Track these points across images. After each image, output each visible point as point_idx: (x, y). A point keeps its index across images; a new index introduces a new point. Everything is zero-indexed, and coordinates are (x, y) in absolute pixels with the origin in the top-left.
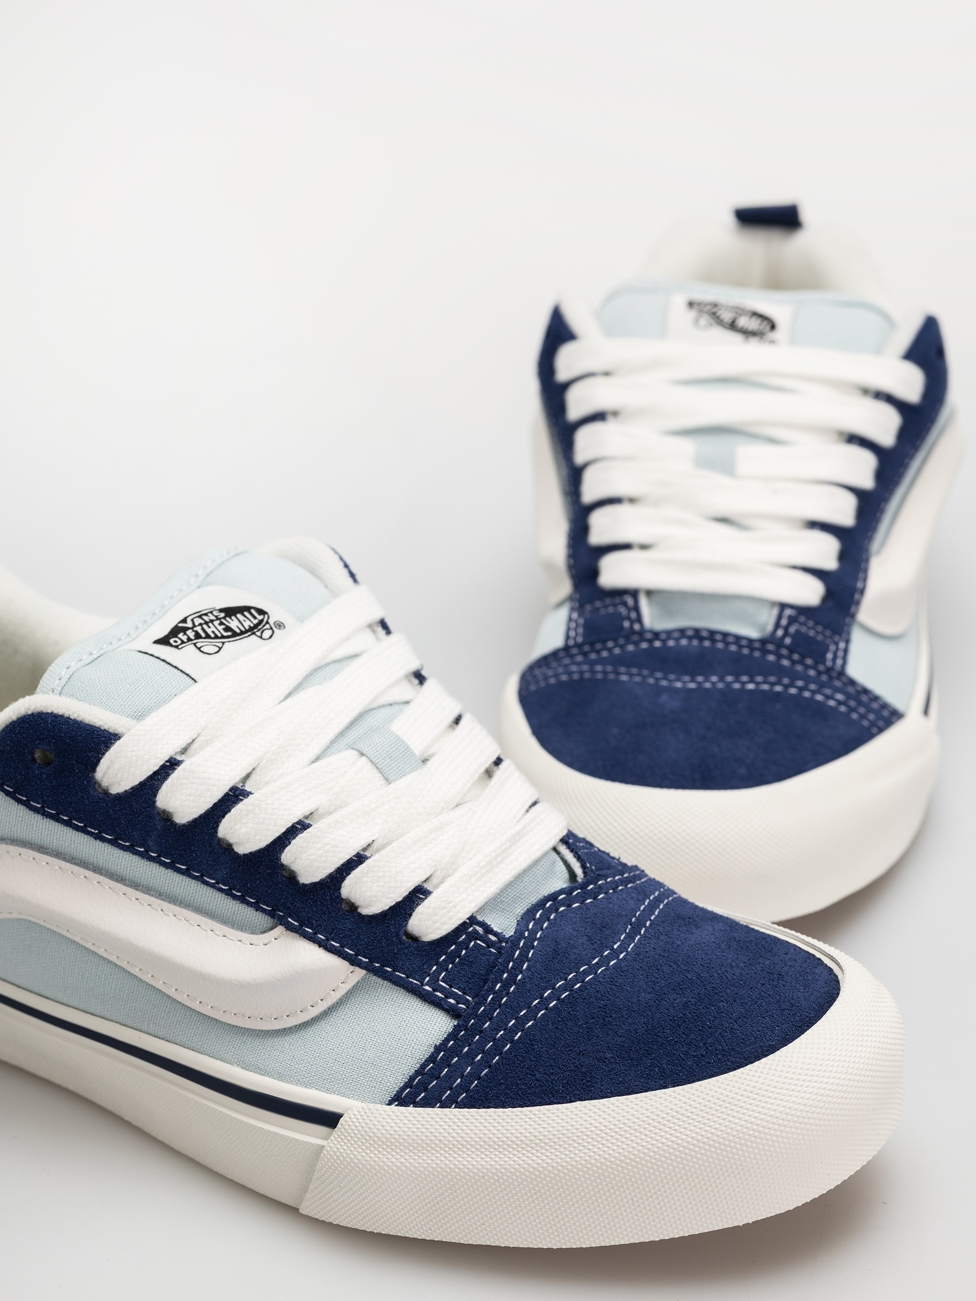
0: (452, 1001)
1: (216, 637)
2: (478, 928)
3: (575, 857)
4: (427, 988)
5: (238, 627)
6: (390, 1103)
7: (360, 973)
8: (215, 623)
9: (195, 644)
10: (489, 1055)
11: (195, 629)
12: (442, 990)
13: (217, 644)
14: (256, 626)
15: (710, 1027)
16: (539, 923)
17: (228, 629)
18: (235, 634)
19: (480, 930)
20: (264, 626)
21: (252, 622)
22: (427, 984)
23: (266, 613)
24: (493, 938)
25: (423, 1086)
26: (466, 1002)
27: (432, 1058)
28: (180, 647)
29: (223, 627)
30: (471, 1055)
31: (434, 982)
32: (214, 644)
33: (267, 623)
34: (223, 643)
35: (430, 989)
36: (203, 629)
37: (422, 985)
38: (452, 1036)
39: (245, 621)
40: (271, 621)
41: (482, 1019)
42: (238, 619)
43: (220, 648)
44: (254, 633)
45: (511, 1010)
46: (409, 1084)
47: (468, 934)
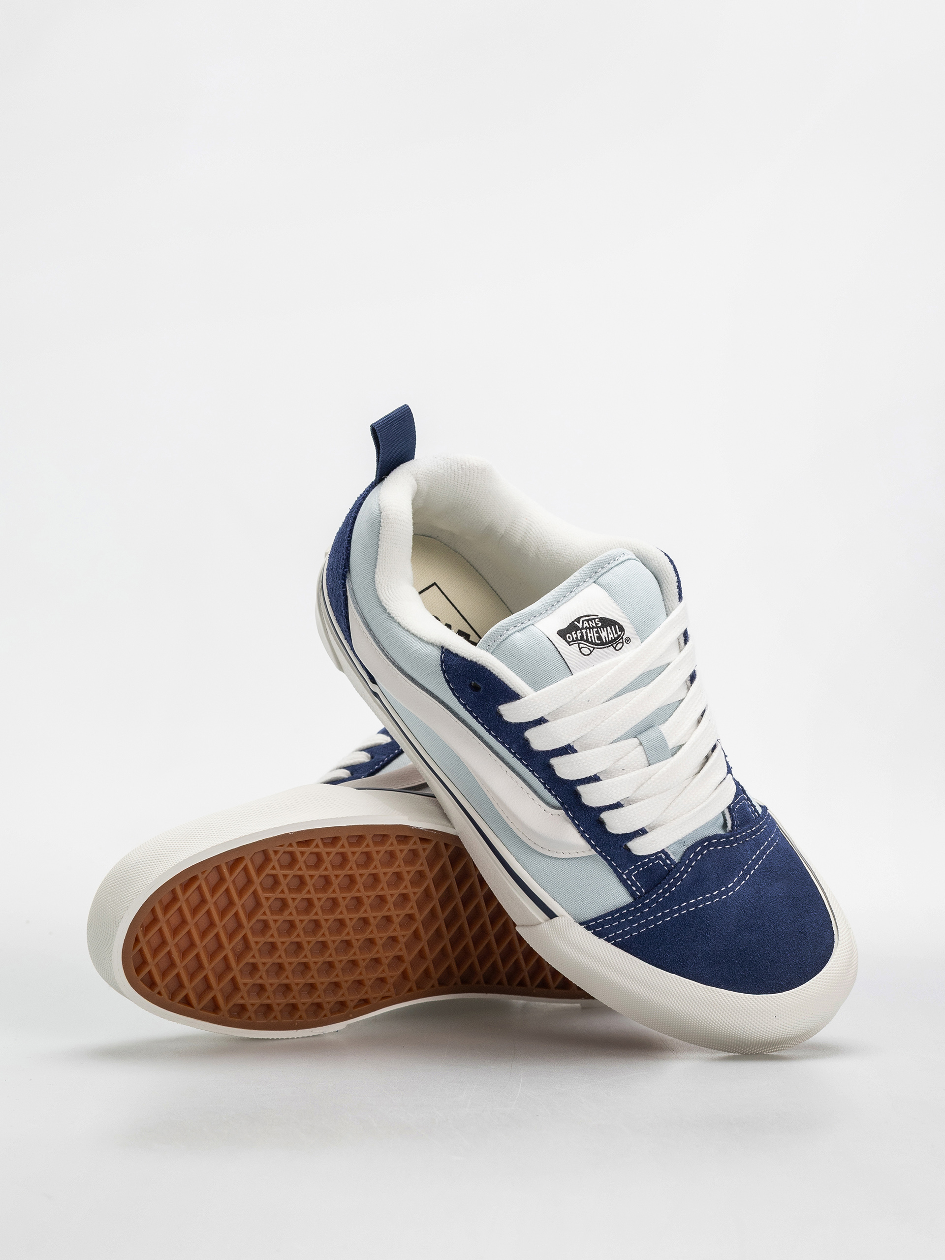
0: (634, 888)
1: (591, 643)
2: (663, 855)
3: (730, 817)
4: (625, 877)
5: (605, 638)
6: (581, 924)
7: (593, 852)
8: (594, 629)
9: (579, 644)
10: (641, 926)
11: (582, 631)
12: (632, 881)
13: (591, 648)
14: (616, 639)
15: (756, 961)
16: (696, 854)
17: (599, 638)
18: (602, 644)
19: (664, 857)
20: (620, 640)
21: (614, 636)
22: (625, 874)
23: (624, 631)
24: (668, 862)
25: (602, 925)
26: (641, 892)
27: (612, 913)
28: (571, 644)
29: (598, 635)
30: (632, 922)
31: (629, 875)
32: (589, 648)
33: (622, 638)
34: (594, 648)
35: (626, 878)
36: (586, 632)
37: (623, 873)
38: (627, 907)
39: (610, 634)
40: (624, 637)
41: (645, 906)
42: (607, 630)
43: (591, 652)
44: (612, 645)
45: (661, 907)
46: (595, 919)
47: (657, 857)
